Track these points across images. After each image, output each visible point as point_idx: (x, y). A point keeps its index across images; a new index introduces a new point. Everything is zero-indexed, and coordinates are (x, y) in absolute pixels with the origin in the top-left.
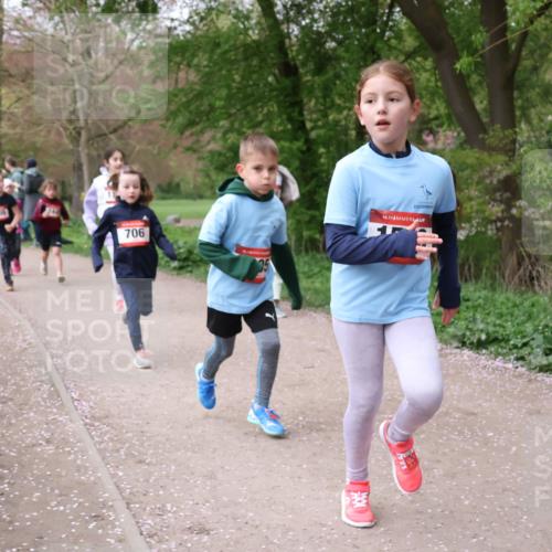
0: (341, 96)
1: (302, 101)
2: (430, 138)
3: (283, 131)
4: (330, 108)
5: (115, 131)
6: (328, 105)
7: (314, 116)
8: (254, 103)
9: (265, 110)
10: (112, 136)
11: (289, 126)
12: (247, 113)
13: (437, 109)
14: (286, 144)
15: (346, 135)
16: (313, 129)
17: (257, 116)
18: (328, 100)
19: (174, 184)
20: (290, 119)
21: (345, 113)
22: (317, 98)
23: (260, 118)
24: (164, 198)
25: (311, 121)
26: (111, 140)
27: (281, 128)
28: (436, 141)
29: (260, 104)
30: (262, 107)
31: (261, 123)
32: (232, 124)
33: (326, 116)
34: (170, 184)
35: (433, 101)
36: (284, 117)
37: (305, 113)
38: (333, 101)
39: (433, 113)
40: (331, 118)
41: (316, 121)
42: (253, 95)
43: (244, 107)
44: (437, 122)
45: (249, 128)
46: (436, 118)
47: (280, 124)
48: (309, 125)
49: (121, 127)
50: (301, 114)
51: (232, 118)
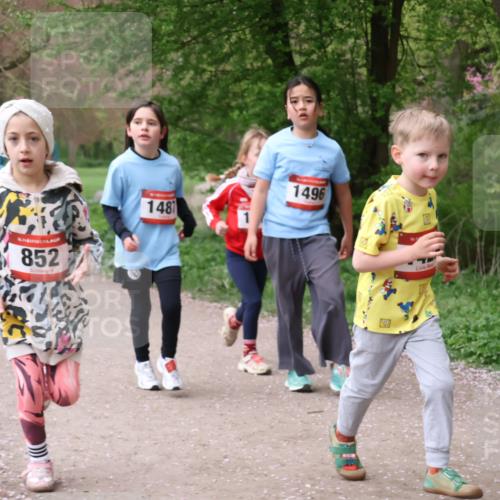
0: (343, 17)
1: (286, 24)
2: (478, 79)
3: (261, 68)
4: (327, 35)
5: (13, 65)
6: (325, 30)
7: (306, 46)
8: (217, 27)
9: (234, 38)
10: (8, 74)
11: (270, 61)
12: (207, 42)
13: (487, 36)
14: (267, 88)
15: (353, 74)
16: (304, 65)
17: (221, 46)
18: (325, 23)
19: (103, 145)
20: (271, 51)
21: (351, 41)
22: (308, 21)
23: (226, 49)
24: (90, 166)
25: (301, 53)
26: (7, 78)
27: (257, 64)
28: (486, 83)
29: (224, 29)
30: (228, 33)
31: (228, 56)
32: (186, 57)
33: (323, 46)
34: (97, 144)
35: (480, 25)
36: (262, 48)
37: (292, 41)
38: (332, 26)
39: (481, 42)
40: (330, 49)
41: (308, 54)
42: (214, 15)
43: (202, 33)
44: (487, 56)
45: (210, 64)
46: (486, 49)
47: (256, 59)
48: (298, 60)
49: (22, 60)
50: (286, 43)
51: (186, 49)
